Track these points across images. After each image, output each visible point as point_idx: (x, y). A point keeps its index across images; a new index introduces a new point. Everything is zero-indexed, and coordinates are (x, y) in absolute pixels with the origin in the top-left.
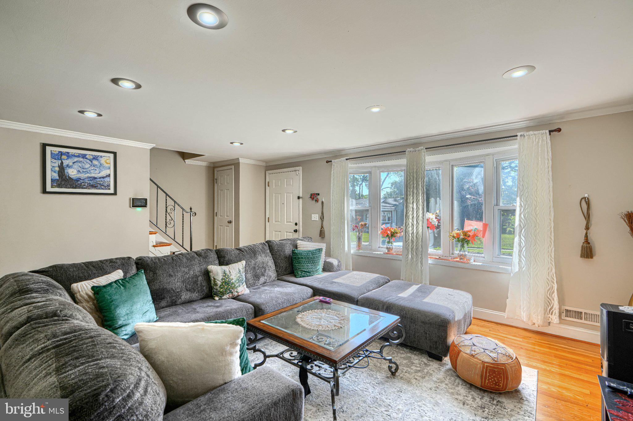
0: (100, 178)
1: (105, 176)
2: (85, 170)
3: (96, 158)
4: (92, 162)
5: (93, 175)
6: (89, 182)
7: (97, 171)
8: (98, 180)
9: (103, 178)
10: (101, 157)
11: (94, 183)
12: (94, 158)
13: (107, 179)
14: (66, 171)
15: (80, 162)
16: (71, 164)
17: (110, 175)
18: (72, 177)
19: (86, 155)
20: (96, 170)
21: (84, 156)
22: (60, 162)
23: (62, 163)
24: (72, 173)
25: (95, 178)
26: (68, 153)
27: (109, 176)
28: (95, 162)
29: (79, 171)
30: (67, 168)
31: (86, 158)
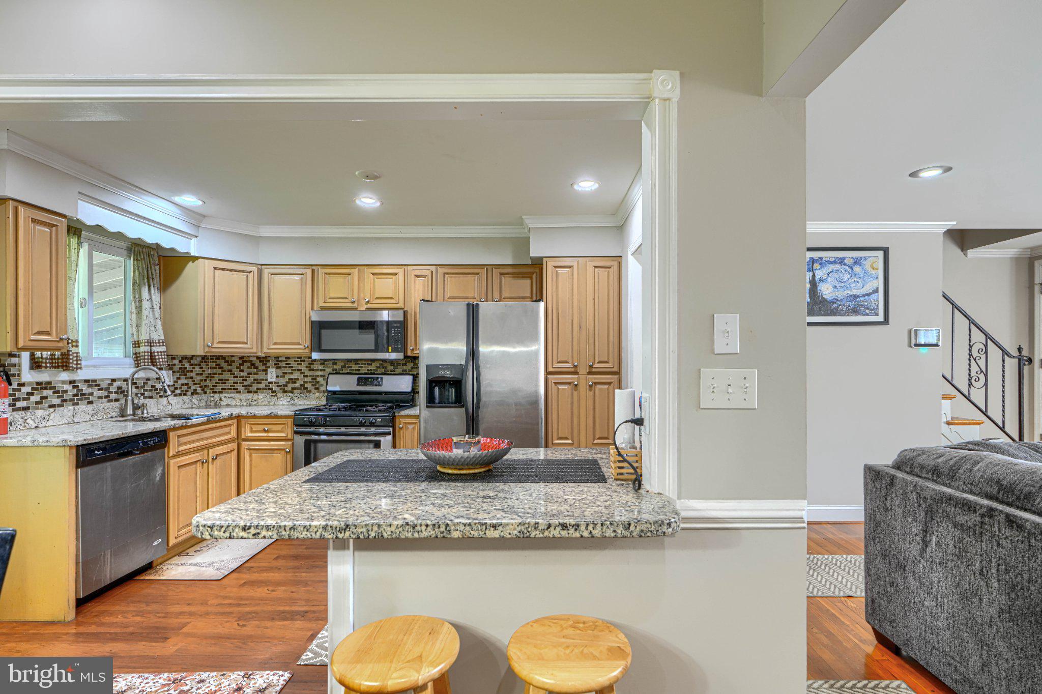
0: (864, 296)
1: (871, 291)
2: (843, 285)
3: (857, 262)
4: (852, 269)
5: (855, 292)
6: (848, 304)
7: (860, 285)
8: (862, 299)
9: (869, 295)
10: (866, 259)
11: (856, 305)
12: (855, 263)
13: (873, 297)
14: (819, 288)
15: (836, 271)
16: (825, 276)
17: (877, 288)
18: (826, 297)
19: (844, 259)
20: (858, 282)
21: (841, 261)
22: (811, 274)
23: (814, 276)
24: (827, 291)
25: (857, 297)
26: (821, 258)
27: (876, 291)
28: (857, 269)
29: (835, 287)
30: (821, 284)
31: (845, 264)
